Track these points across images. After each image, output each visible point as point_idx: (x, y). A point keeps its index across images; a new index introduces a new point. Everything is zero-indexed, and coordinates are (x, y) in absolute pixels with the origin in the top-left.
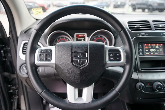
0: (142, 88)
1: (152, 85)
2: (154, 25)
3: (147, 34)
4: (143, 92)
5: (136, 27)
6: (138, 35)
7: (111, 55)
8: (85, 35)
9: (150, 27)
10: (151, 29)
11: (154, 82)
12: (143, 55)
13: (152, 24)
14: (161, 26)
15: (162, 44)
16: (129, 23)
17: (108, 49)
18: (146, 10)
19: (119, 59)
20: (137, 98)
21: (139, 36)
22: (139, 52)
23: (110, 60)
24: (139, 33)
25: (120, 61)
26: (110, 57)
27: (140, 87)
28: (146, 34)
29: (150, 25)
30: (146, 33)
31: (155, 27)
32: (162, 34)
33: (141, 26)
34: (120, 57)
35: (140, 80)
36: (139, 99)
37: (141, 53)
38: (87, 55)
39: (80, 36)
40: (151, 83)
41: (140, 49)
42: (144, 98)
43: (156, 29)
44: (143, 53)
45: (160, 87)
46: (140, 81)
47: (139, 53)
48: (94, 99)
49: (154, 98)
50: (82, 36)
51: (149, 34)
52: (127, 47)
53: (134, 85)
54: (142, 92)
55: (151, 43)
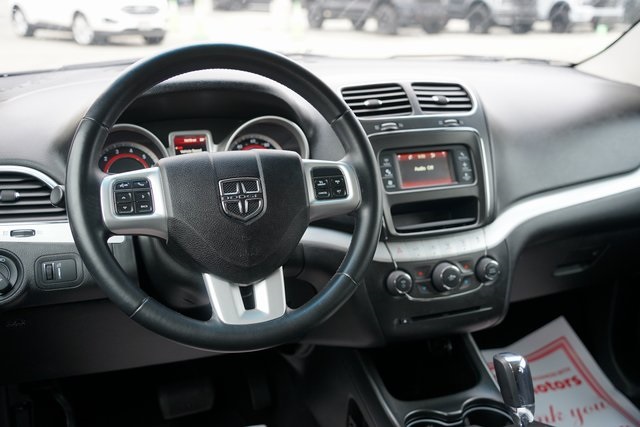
0: (404, 286)
1: (431, 276)
2: (418, 96)
3: (401, 125)
4: (410, 298)
5: (366, 103)
6: (377, 127)
7: (321, 184)
8: (204, 136)
9: (407, 103)
10: (409, 110)
11: (435, 267)
12: (397, 188)
13: (411, 92)
14: (435, 99)
15: (443, 153)
16: (345, 93)
17: (310, 169)
18: (371, 24)
19: (342, 193)
20: (396, 321)
21: (380, 131)
22: (384, 180)
23: (319, 198)
24: (380, 123)
25: (346, 196)
26: (317, 189)
27: (398, 285)
28: (398, 125)
29: (405, 96)
30: (397, 122)
31: (421, 102)
32: (441, 123)
33: (381, 102)
34: (343, 186)
35: (398, 263)
36: (400, 322)
37: (390, 183)
38: (261, 186)
39: (186, 141)
40: (427, 268)
41: (387, 171)
42: (414, 319)
43: (423, 109)
44: (395, 181)
45: (452, 277)
46: (396, 266)
47: (385, 182)
48: (289, 309)
49: (440, 315)
50: (195, 140)
51: (408, 124)
52: (359, 158)
53: (381, 281)
54: (407, 298)
55: (416, 150)
